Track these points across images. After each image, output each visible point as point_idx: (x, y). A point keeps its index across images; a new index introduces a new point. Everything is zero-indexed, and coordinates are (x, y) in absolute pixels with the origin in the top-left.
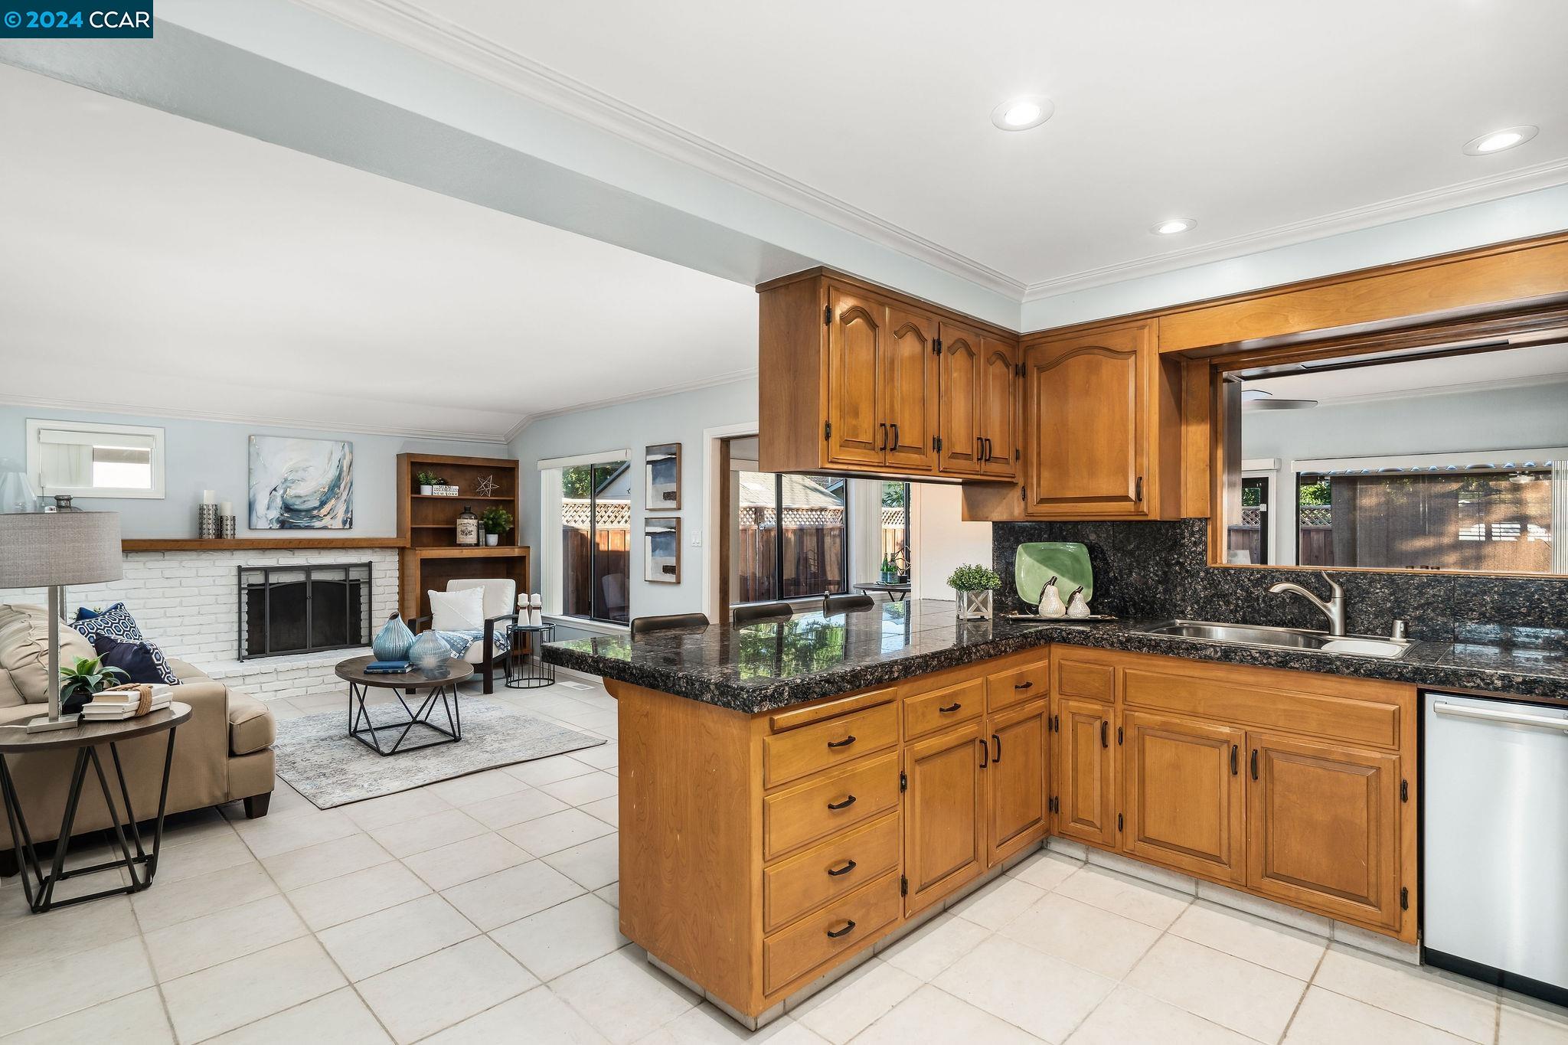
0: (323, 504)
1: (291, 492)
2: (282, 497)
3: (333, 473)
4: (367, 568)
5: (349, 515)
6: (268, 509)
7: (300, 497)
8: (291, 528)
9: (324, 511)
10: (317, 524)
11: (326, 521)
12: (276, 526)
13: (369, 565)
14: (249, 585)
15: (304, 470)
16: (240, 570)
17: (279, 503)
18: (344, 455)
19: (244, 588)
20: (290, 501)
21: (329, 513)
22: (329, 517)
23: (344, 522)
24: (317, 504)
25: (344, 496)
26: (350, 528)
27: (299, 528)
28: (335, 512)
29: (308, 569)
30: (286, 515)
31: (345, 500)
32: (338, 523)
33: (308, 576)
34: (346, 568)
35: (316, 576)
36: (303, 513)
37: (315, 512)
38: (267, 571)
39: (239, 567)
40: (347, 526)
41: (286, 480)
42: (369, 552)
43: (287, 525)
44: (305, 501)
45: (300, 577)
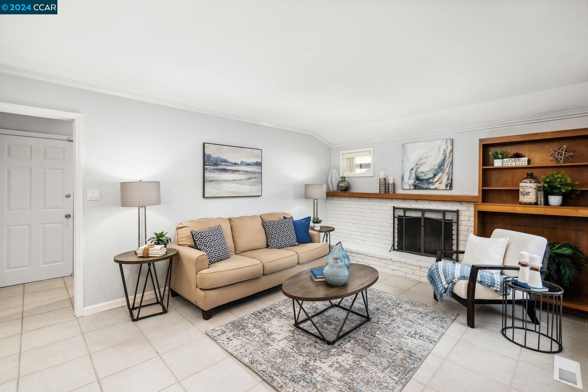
0: (435, 175)
1: (420, 170)
2: (415, 173)
3: (441, 158)
4: (456, 214)
5: (450, 182)
6: (409, 179)
7: (423, 172)
8: (419, 189)
9: (435, 180)
10: (432, 187)
11: (437, 185)
12: (412, 187)
13: (457, 212)
14: (399, 216)
15: (426, 158)
16: (394, 208)
17: (414, 176)
18: (447, 147)
19: (396, 217)
20: (419, 175)
21: (438, 181)
22: (438, 183)
23: (447, 186)
24: (432, 176)
25: (447, 171)
26: (450, 189)
27: (423, 189)
28: (441, 180)
29: (423, 211)
30: (417, 182)
31: (447, 173)
32: (443, 186)
33: (423, 215)
34: (444, 212)
35: (428, 215)
36: (425, 181)
37: (431, 180)
38: (405, 210)
39: (394, 207)
40: (448, 188)
41: (417, 164)
42: (459, 204)
43: (417, 187)
44: (426, 175)
45: (419, 215)
